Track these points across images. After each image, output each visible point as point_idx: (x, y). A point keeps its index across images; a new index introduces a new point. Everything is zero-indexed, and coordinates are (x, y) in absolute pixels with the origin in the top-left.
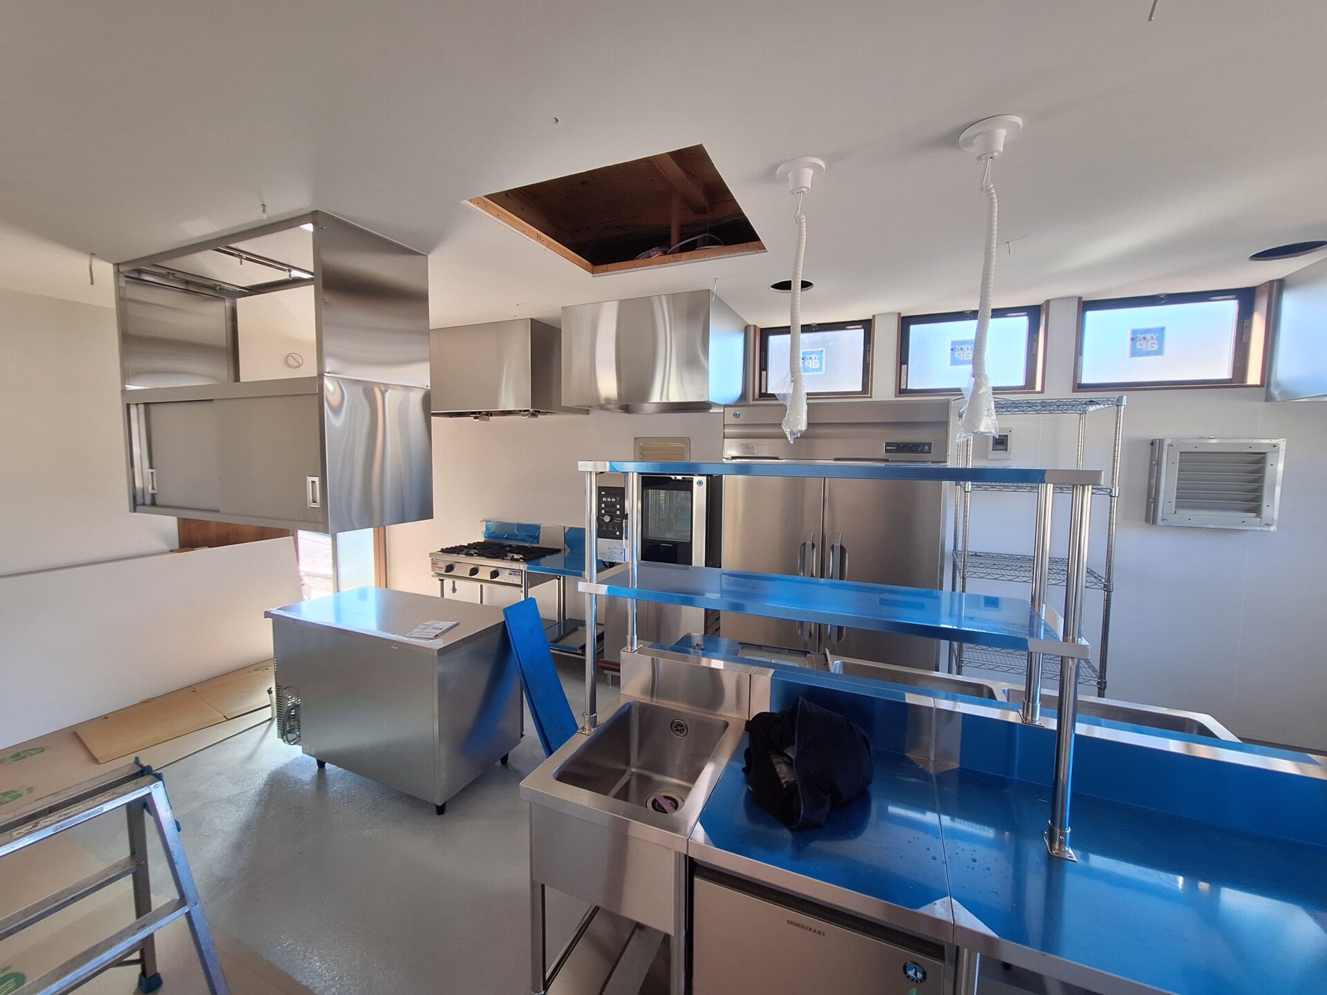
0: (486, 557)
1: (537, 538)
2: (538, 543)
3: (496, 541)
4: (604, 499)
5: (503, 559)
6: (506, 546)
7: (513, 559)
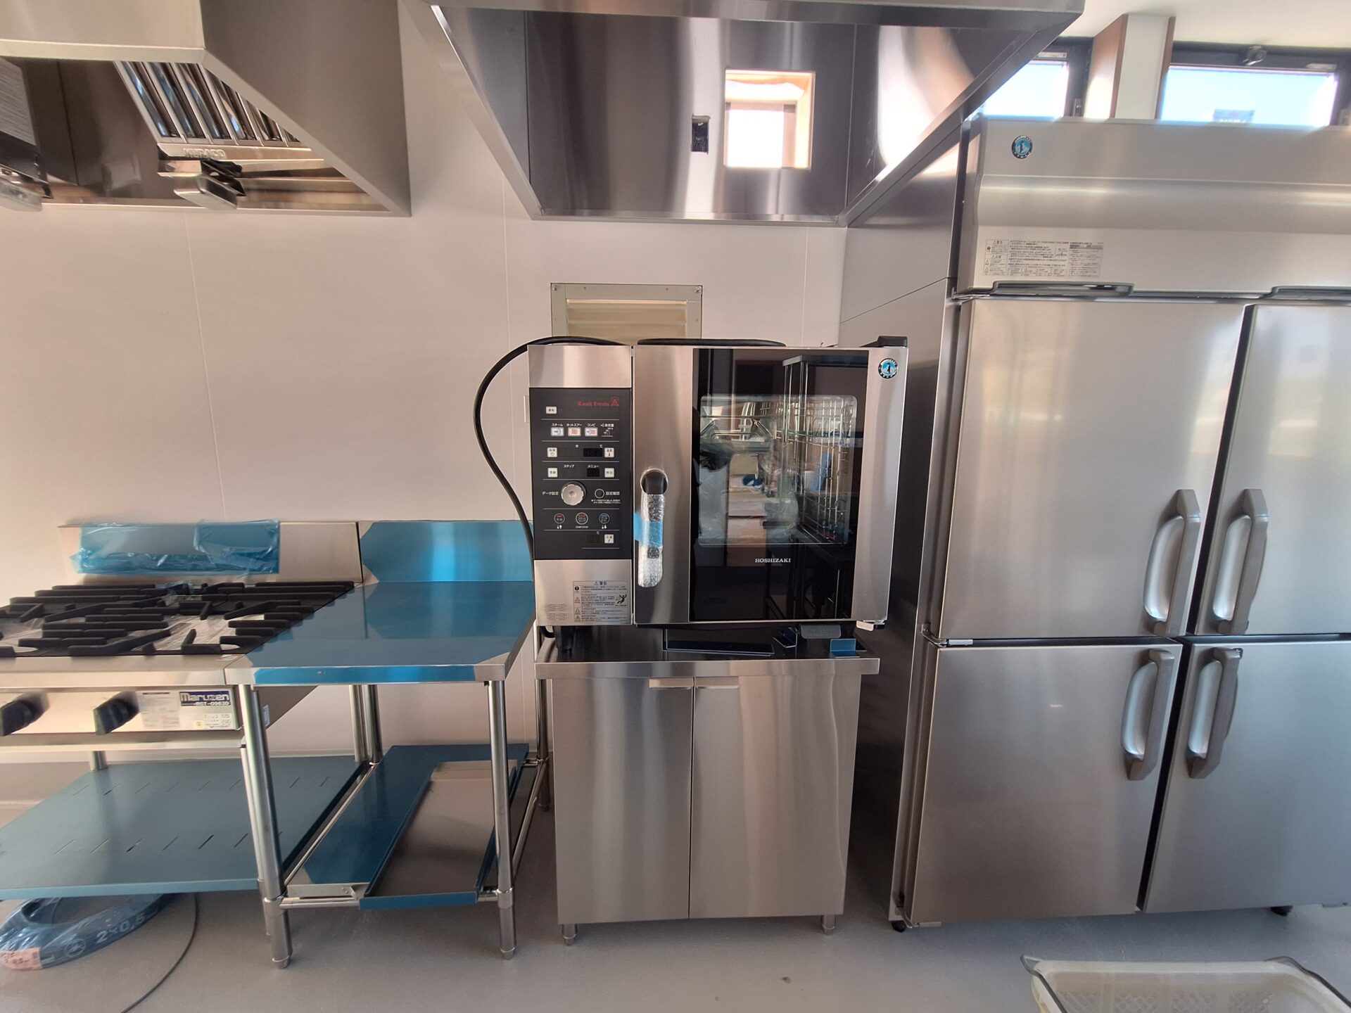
0: (76, 654)
1: (271, 559)
2: (276, 570)
3: (125, 577)
4: (557, 432)
5: (150, 652)
6: (165, 592)
7: (192, 650)
